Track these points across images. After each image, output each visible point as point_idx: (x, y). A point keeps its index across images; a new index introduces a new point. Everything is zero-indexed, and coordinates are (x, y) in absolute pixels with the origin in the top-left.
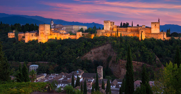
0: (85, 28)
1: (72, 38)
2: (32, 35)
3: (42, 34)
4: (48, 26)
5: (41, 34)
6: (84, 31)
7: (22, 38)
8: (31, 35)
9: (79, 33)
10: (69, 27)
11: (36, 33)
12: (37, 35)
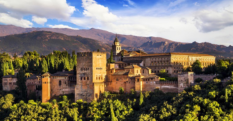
0: (208, 60)
1: (164, 89)
2: (60, 82)
3: (85, 79)
4: (99, 57)
5: (81, 79)
6: (203, 70)
7: (35, 90)
8: (58, 83)
9: (185, 75)
10: (160, 59)
11: (69, 77)
12: (71, 81)
